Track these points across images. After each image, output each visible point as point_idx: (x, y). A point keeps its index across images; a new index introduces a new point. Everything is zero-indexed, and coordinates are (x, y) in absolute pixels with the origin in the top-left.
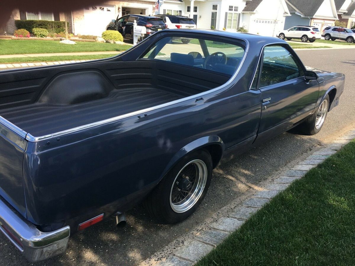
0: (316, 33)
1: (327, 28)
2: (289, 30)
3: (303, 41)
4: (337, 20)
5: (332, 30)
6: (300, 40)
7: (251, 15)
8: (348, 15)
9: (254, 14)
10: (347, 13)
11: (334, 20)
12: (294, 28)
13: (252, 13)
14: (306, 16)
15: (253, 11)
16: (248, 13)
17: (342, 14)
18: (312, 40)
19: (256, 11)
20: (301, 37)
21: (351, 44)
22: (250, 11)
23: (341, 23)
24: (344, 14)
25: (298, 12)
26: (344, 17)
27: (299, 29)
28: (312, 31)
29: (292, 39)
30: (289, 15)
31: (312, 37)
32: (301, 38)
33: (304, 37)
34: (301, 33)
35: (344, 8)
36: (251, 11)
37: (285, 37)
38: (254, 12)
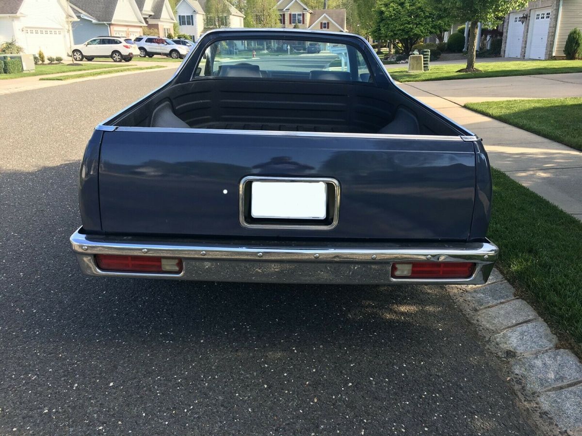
0: (131, 47)
1: (137, 38)
2: (86, 43)
3: (115, 61)
4: (144, 26)
5: (146, 42)
6: (111, 59)
7: (13, 20)
8: (157, 19)
9: (18, 18)
10: (154, 15)
11: (141, 27)
12: (95, 40)
13: (13, 17)
14: (99, 21)
15: (16, 13)
16: (6, 17)
17: (148, 17)
18: (128, 58)
19: (21, 13)
20: (110, 54)
21: (177, 60)
22: (9, 13)
23: (151, 31)
24: (149, 17)
25: (85, 15)
26: (151, 22)
27: (103, 42)
28: (124, 43)
29: (95, 59)
30: (76, 19)
31: (128, 54)
32: (111, 56)
33: (116, 54)
34: (108, 49)
35: (148, 7)
36: (12, 13)
37: (83, 56)
38: (18, 14)
